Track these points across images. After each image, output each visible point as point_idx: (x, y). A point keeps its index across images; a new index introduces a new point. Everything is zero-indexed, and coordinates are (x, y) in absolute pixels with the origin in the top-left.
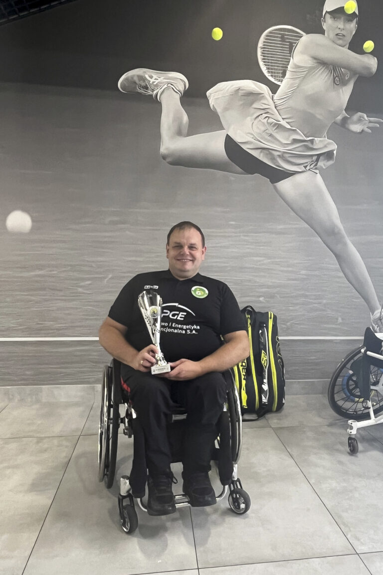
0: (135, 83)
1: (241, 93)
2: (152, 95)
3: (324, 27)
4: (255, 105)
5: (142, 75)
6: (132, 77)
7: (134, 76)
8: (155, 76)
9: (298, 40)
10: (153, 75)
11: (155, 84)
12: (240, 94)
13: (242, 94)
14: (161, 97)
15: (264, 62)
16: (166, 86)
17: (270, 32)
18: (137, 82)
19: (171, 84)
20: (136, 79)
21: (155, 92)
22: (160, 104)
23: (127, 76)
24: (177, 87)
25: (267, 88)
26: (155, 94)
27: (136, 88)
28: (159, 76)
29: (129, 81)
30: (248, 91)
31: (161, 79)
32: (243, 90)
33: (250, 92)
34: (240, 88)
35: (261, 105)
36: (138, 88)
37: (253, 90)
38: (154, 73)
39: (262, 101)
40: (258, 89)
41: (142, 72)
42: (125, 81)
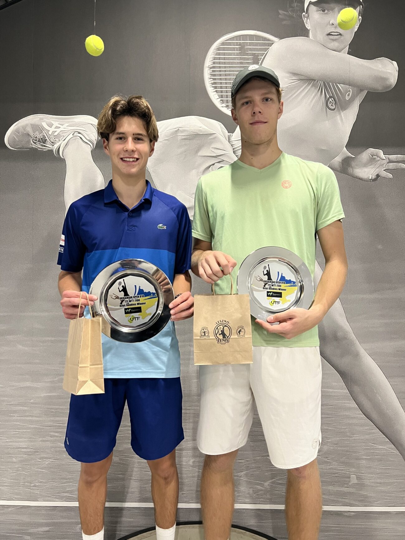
0: (29, 135)
1: (181, 136)
2: (52, 151)
3: (308, 26)
4: (203, 152)
5: (37, 123)
6: (24, 128)
7: (27, 125)
8: (56, 124)
10: (52, 122)
11: (56, 134)
12: (179, 138)
13: (184, 137)
14: (65, 151)
15: (215, 88)
16: (71, 136)
18: (31, 134)
19: (79, 133)
20: (29, 130)
21: (56, 146)
22: (63, 161)
23: (16, 126)
24: (88, 135)
25: (220, 125)
26: (55, 148)
27: (29, 141)
28: (62, 123)
29: (20, 133)
30: (192, 132)
31: (65, 126)
32: (184, 131)
33: (195, 133)
34: (179, 129)
35: (211, 151)
36: (32, 142)
37: (200, 130)
38: (54, 119)
39: (214, 145)
40: (206, 128)
41: (39, 119)
42: (15, 134)
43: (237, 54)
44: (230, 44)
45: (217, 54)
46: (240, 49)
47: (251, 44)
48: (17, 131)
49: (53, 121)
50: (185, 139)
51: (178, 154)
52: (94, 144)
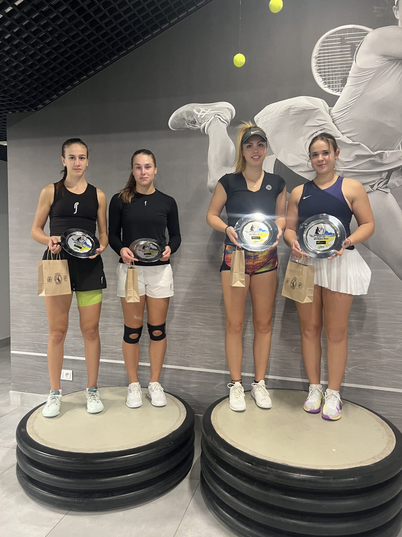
0: (184, 119)
1: (292, 112)
2: (200, 129)
5: (190, 110)
6: (181, 114)
7: (183, 112)
8: (202, 110)
9: (362, 39)
11: (202, 117)
12: (291, 114)
13: (294, 113)
14: (209, 128)
15: (320, 73)
16: (213, 117)
17: (327, 38)
18: (186, 118)
19: (219, 115)
20: (185, 116)
21: (202, 126)
22: (207, 136)
23: (176, 114)
24: (224, 116)
25: (322, 101)
26: (202, 127)
27: (184, 124)
28: (207, 109)
29: (179, 118)
30: (300, 108)
31: (208, 111)
32: (295, 108)
33: (303, 109)
34: (291, 107)
35: (315, 122)
36: (186, 124)
37: (307, 107)
38: (201, 107)
39: (317, 118)
40: (312, 105)
41: (191, 107)
42: (175, 119)
43: (338, 45)
44: (333, 37)
45: (322, 46)
46: (341, 41)
47: (349, 36)
48: (176, 117)
49: (201, 108)
50: (295, 114)
51: (290, 126)
52: (229, 123)
